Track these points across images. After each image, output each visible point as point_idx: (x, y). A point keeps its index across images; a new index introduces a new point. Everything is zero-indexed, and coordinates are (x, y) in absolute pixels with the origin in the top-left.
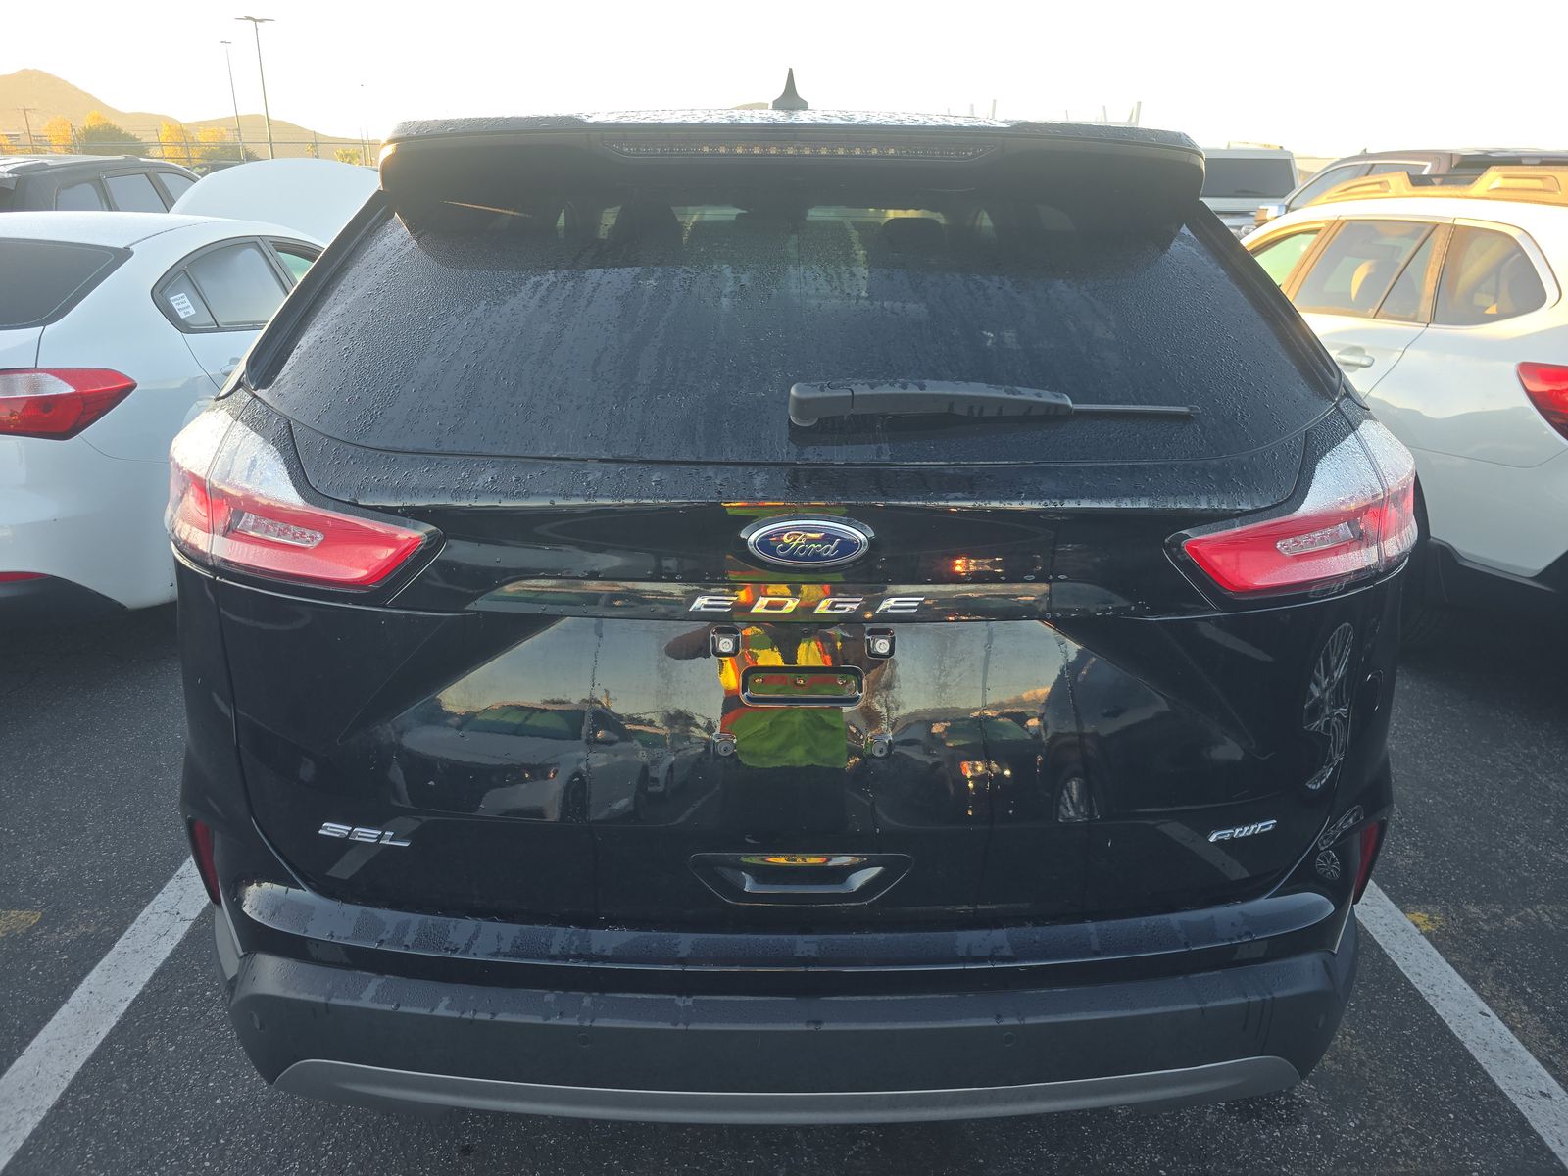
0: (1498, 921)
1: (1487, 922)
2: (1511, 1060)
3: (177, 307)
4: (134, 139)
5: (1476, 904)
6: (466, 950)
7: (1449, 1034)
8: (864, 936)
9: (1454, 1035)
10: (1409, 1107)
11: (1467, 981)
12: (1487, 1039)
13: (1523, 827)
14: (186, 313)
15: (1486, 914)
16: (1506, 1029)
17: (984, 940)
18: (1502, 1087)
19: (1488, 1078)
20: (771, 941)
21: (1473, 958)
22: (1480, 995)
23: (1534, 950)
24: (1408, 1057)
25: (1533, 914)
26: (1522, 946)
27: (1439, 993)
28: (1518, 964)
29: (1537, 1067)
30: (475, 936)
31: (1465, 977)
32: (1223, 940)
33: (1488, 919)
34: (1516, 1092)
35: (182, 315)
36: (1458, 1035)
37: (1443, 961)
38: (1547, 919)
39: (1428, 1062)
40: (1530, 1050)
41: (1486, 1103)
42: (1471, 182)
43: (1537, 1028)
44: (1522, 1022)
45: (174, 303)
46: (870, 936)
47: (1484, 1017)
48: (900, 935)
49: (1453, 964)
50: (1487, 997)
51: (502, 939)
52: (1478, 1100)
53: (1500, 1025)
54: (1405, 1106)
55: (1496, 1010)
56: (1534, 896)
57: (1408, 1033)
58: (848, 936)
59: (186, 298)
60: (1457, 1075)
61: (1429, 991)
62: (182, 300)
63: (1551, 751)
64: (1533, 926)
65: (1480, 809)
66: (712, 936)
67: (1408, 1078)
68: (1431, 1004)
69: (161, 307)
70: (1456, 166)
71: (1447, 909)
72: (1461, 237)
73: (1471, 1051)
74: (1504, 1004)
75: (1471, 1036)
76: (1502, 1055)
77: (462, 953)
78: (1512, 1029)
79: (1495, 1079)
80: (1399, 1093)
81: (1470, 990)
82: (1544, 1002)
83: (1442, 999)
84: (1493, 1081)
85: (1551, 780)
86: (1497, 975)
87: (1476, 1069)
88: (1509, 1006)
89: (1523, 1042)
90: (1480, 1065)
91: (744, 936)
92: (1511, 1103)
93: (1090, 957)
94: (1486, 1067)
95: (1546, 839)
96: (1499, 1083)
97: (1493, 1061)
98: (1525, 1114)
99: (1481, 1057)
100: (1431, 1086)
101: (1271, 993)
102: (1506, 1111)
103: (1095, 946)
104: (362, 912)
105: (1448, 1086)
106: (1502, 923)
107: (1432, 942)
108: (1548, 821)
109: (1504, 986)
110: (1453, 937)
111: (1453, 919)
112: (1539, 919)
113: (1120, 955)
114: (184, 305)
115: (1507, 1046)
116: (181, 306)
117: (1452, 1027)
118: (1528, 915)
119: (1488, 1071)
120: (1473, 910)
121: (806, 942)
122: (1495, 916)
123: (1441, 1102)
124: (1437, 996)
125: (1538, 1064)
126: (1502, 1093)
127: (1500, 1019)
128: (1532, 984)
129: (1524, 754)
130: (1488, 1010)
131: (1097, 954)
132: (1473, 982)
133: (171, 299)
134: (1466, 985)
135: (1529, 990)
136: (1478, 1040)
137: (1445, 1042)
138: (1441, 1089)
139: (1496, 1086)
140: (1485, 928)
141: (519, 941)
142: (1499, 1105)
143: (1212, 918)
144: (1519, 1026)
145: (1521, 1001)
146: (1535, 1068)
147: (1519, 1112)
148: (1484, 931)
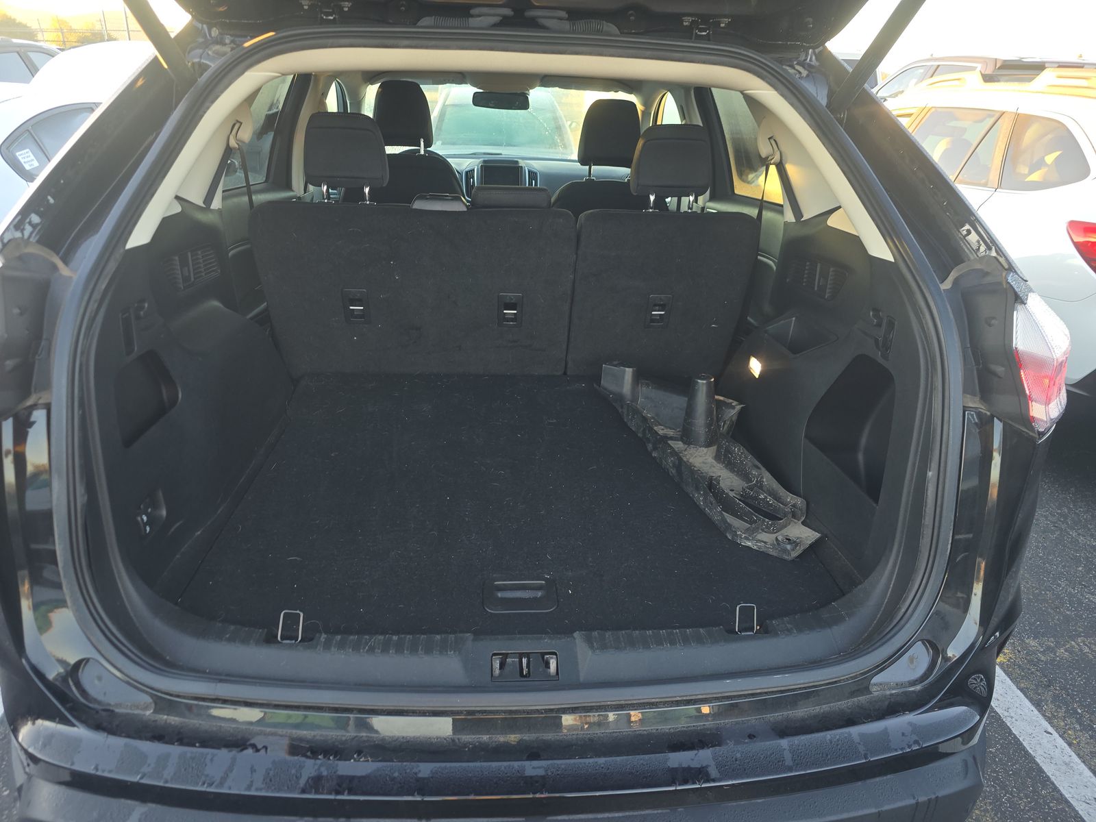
0: (1051, 652)
1: (1043, 653)
2: (1071, 771)
3: (22, 161)
4: (25, 26)
5: (1034, 639)
6: (221, 784)
7: (1024, 750)
8: (587, 761)
9: (1028, 751)
10: (999, 816)
11: (1033, 704)
12: (1052, 754)
13: (1063, 573)
14: (31, 165)
15: (1042, 647)
16: (1066, 745)
17: (693, 760)
18: (1066, 796)
19: (1055, 789)
20: (503, 768)
21: (1035, 684)
22: (1044, 715)
23: (1079, 676)
24: (995, 771)
25: (1076, 646)
26: (1071, 673)
27: (1013, 714)
28: (1070, 688)
29: (1091, 777)
30: (230, 769)
31: (1031, 700)
32: (896, 750)
33: (1044, 650)
34: (1077, 800)
35: (27, 167)
36: (1030, 751)
37: (1014, 687)
38: (1086, 650)
39: (1010, 775)
40: (1084, 762)
41: (1056, 810)
42: (1030, 80)
43: (1088, 743)
44: (1076, 738)
45: (20, 158)
46: (591, 760)
47: (1048, 735)
48: (618, 759)
49: (1021, 690)
50: (1049, 717)
51: (255, 771)
52: (1050, 808)
53: (1060, 742)
54: (996, 815)
55: (1056, 728)
56: (1075, 630)
57: (993, 750)
58: (572, 761)
59: (30, 154)
60: (1033, 786)
61: (1006, 714)
62: (27, 155)
63: (1077, 511)
64: (1077, 656)
65: (1031, 559)
66: (448, 765)
67: (996, 790)
68: (1008, 724)
69: (9, 162)
70: (999, 68)
71: (1014, 643)
72: (1021, 122)
73: (1041, 765)
74: (1062, 724)
75: (1040, 752)
76: (1064, 768)
77: (217, 787)
78: (1070, 744)
79: (1061, 788)
80: (990, 803)
81: (1036, 712)
82: (1091, 721)
83: (1017, 720)
84: (1059, 791)
85: (1079, 534)
86: (1056, 698)
87: (1045, 781)
88: (1066, 725)
89: (1078, 755)
90: (1048, 777)
91: (478, 764)
92: (1074, 809)
93: (785, 773)
94: (1053, 778)
95: (1080, 583)
96: (1064, 792)
97: (1057, 773)
98: (1085, 819)
99: (1049, 769)
100: (1014, 796)
101: (935, 794)
102: (1071, 817)
103: (789, 762)
104: (126, 745)
105: (1027, 796)
106: (1055, 654)
107: (1004, 671)
108: (1080, 569)
109: (1061, 708)
110: (1020, 666)
111: (1019, 652)
112: (1081, 650)
113: (810, 769)
114: (29, 159)
115: (1067, 759)
116: (26, 160)
117: (1025, 744)
118: (1073, 647)
119: (1055, 782)
120: (1033, 643)
121: (534, 768)
122: (1049, 648)
123: (1023, 810)
124: (1012, 717)
125: (1092, 775)
126: (1067, 802)
127: (1060, 736)
128: (1081, 706)
129: (1057, 513)
130: (1050, 729)
131: (790, 769)
132: (1038, 704)
133: (17, 154)
134: (1033, 708)
135: (1080, 711)
136: (1045, 755)
137: (1021, 758)
138: (1021, 799)
139: (1061, 795)
140: (1043, 658)
141: (272, 773)
142: (1066, 812)
143: (886, 729)
144: (1074, 742)
145: (1074, 720)
146: (1089, 778)
147: (1081, 817)
148: (1042, 661)
